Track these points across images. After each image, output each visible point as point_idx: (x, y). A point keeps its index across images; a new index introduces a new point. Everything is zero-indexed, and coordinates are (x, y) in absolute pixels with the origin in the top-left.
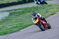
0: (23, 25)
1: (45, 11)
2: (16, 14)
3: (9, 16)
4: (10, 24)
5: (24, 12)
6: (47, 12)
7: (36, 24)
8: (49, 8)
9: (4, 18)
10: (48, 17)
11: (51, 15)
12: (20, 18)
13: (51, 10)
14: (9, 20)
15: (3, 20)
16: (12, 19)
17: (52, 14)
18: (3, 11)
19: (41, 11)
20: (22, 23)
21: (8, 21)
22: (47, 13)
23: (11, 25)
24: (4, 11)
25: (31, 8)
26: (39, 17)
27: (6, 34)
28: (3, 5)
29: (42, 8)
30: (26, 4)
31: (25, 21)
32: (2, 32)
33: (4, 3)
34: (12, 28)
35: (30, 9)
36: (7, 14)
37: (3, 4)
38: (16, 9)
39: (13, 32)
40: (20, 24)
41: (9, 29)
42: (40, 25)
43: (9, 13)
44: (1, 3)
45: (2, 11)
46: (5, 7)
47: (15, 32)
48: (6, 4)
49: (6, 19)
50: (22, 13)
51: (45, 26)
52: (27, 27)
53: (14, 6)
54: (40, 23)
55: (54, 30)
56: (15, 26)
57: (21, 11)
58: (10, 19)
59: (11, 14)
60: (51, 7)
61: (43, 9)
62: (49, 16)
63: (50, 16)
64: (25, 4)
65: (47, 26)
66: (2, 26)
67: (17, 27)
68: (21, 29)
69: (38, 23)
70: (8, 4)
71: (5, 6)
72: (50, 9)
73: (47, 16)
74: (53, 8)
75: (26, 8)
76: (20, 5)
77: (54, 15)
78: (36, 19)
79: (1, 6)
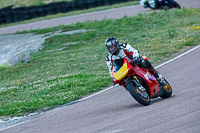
0: (90, 79)
1: (164, 32)
2: (68, 44)
3: (44, 49)
4: (46, 75)
5: (93, 36)
6: (172, 36)
7: (121, 82)
8: (177, 21)
9: (27, 57)
10: (175, 52)
11: (186, 45)
12: (80, 55)
13: (187, 29)
14: (42, 62)
15: (23, 62)
16: (52, 60)
17: (190, 44)
18: (22, 33)
19: (152, 32)
20: (88, 73)
21: (38, 68)
22: (174, 41)
23: (49, 79)
24: (25, 32)
25: (119, 22)
26: (131, 58)
27: (33, 111)
28: (24, 12)
29: (156, 23)
30: (102, 8)
31: (97, 67)
32: (19, 105)
33: (27, 5)
34: (52, 89)
35: (115, 24)
36: (36, 43)
37: (23, 9)
38: (66, 24)
39: (56, 105)
40: (81, 76)
41: (42, 93)
42: (134, 85)
43: (43, 41)
44: (18, 6)
45: (20, 31)
46: (30, 18)
47: (65, 102)
48: (32, 8)
49: (34, 61)
50: (88, 39)
51: (152, 88)
52: (104, 87)
53: (59, 14)
54: (132, 78)
55: (194, 99)
56: (62, 83)
57: (83, 31)
58: (46, 58)
59: (49, 43)
60: (186, 20)
61: (160, 24)
62: (180, 48)
63: (183, 50)
64: (99, 8)
65: (157, 88)
66: (18, 82)
67: (69, 86)
68: (84, 94)
69: (126, 77)
70: (40, 10)
71: (29, 14)
72: (182, 25)
73: (173, 49)
74: (192, 24)
75: (102, 22)
76: (79, 11)
77: (195, 45)
78: (119, 63)
79: (18, 14)
